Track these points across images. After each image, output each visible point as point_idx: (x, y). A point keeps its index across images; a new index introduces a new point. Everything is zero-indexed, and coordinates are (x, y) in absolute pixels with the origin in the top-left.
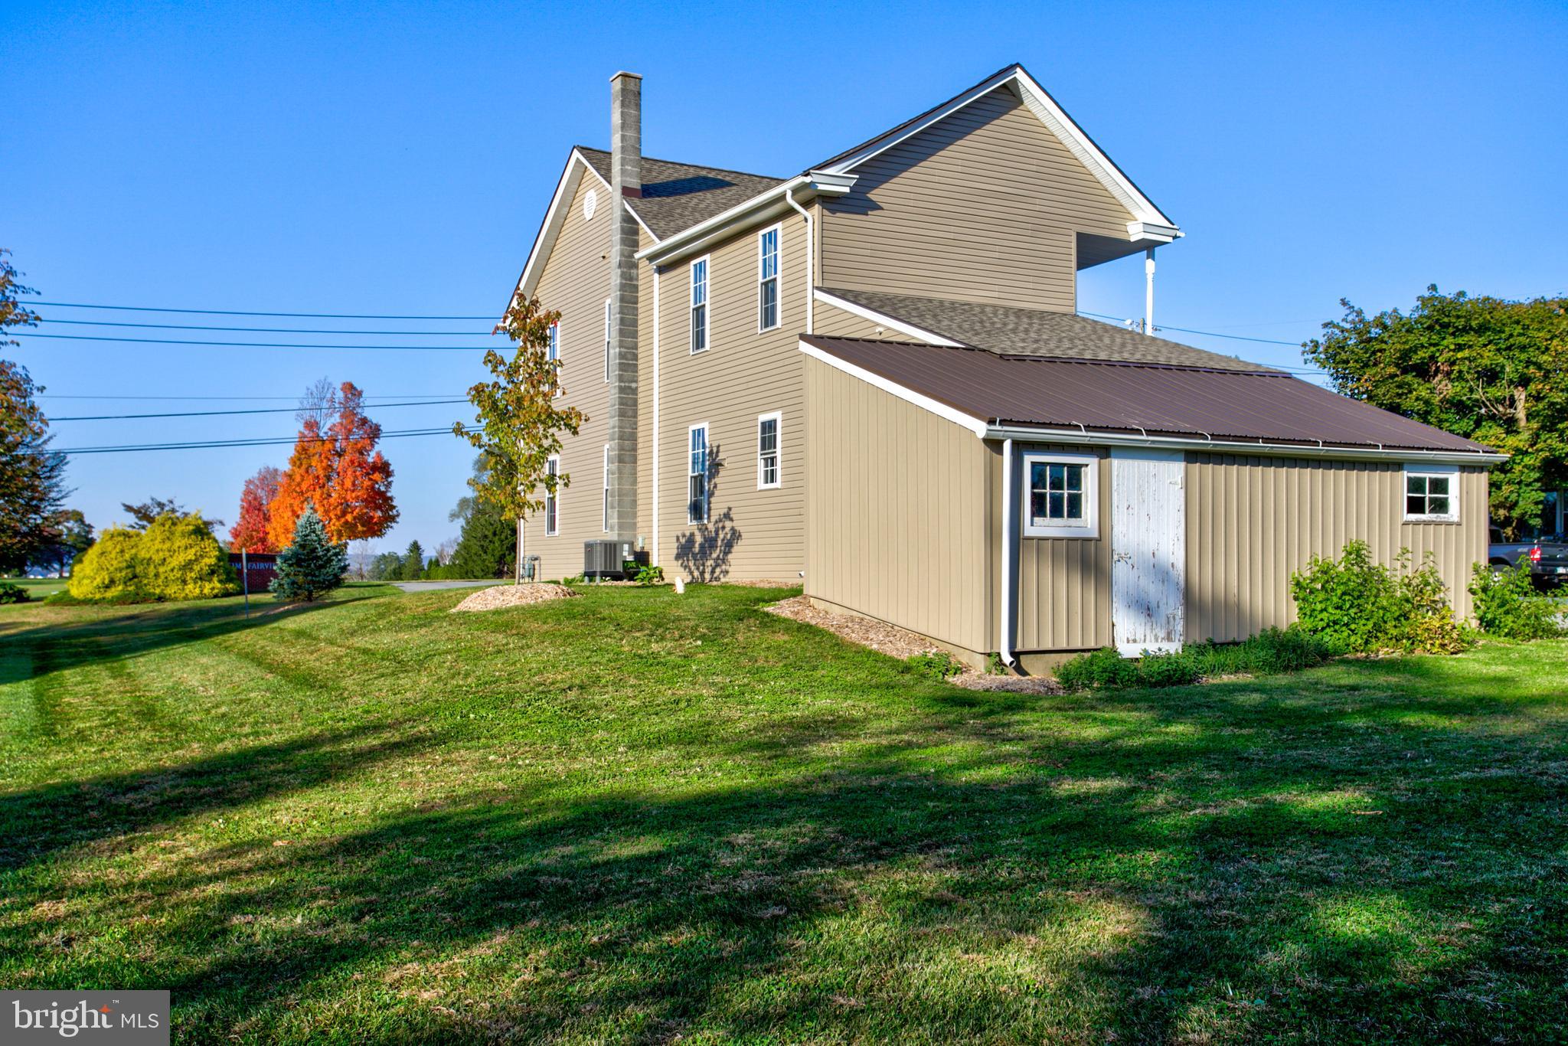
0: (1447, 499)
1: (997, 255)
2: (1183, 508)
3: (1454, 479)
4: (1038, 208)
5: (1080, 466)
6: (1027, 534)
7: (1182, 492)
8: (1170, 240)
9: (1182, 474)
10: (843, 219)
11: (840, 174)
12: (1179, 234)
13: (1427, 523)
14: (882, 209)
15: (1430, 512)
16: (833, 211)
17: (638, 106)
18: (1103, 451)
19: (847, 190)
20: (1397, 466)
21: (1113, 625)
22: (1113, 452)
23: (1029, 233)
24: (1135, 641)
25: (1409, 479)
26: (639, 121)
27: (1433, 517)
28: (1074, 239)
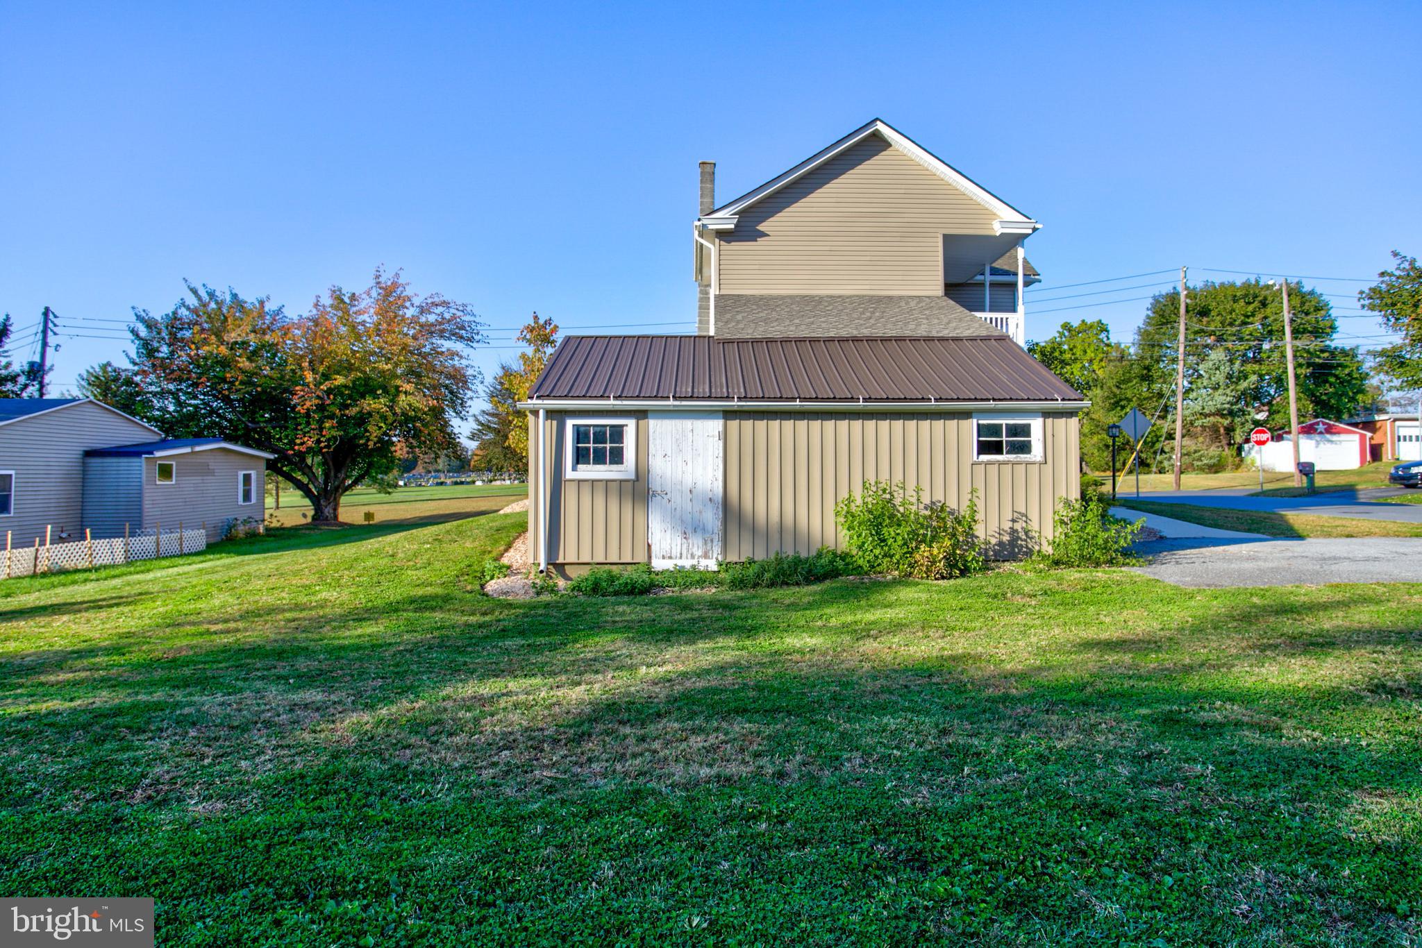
0: (1030, 442)
1: (868, 258)
2: (721, 455)
3: (1036, 425)
4: (906, 220)
5: (622, 426)
6: (568, 477)
7: (721, 443)
8: (1030, 231)
9: (721, 429)
10: (736, 246)
11: (727, 216)
12: (1038, 226)
13: (1000, 463)
14: (769, 235)
15: (1007, 453)
16: (729, 242)
17: (713, 181)
18: (641, 414)
19: (732, 226)
20: (967, 415)
21: (649, 546)
22: (649, 415)
23: (898, 239)
24: (670, 558)
25: (978, 425)
26: (713, 191)
27: (1012, 457)
28: (940, 240)
